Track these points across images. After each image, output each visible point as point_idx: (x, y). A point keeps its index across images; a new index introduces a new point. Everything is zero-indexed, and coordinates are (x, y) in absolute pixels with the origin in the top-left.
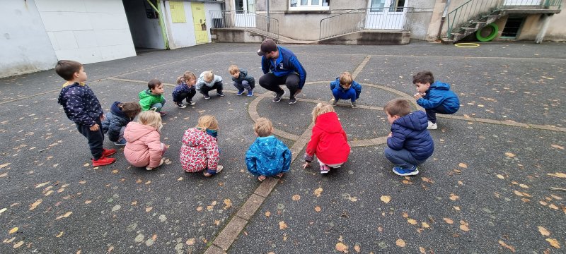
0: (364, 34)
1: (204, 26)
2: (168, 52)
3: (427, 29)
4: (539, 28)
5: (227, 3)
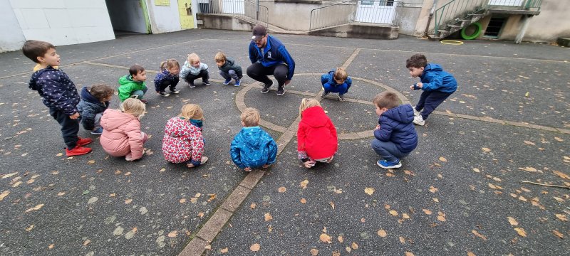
0: (354, 27)
1: (189, 11)
2: (150, 36)
3: (415, 24)
4: (519, 29)
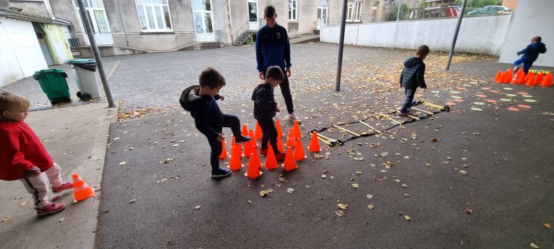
1: (67, 45)
3: (227, 40)
5: (75, 25)
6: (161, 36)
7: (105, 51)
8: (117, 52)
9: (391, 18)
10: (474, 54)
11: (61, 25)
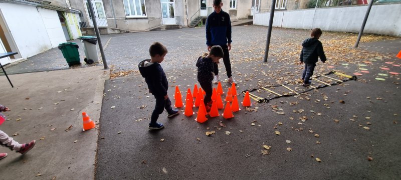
1: (78, 27)
3: (184, 23)
5: (84, 13)
6: (139, 20)
7: (102, 31)
8: (109, 31)
9: (311, 6)
10: (380, 35)
11: (75, 13)
